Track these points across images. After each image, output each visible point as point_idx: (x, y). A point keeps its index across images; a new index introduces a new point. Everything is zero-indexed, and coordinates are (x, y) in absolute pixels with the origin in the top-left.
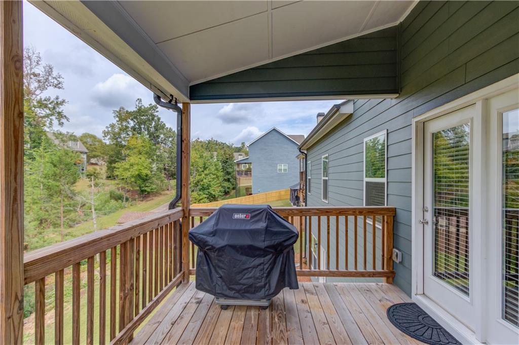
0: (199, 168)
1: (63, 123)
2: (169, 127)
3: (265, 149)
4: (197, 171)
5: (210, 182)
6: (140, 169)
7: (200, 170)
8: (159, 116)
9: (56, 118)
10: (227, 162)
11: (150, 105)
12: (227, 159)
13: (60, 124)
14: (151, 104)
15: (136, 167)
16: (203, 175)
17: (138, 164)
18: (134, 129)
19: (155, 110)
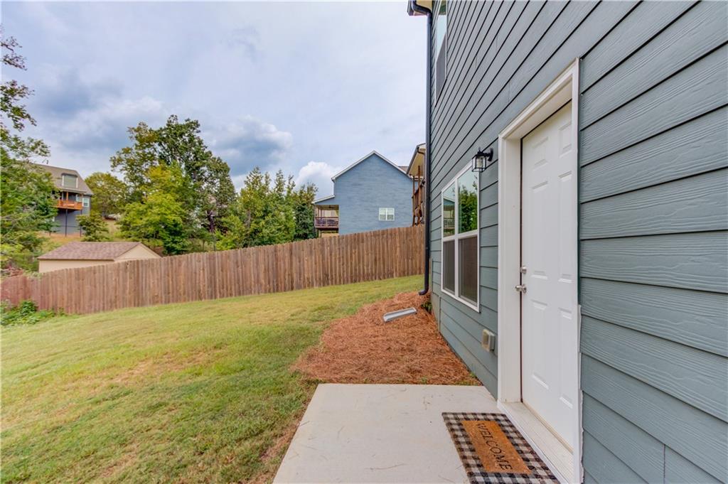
0: (256, 212)
1: (22, 125)
2: (217, 157)
3: (360, 185)
4: (253, 215)
5: (273, 233)
6: (163, 214)
7: (258, 214)
8: (201, 138)
9: (9, 116)
10: (303, 209)
11: (186, 121)
12: (304, 205)
13: (16, 127)
14: (188, 120)
15: (156, 210)
16: (263, 222)
17: (160, 205)
18: (162, 158)
19: (194, 129)
